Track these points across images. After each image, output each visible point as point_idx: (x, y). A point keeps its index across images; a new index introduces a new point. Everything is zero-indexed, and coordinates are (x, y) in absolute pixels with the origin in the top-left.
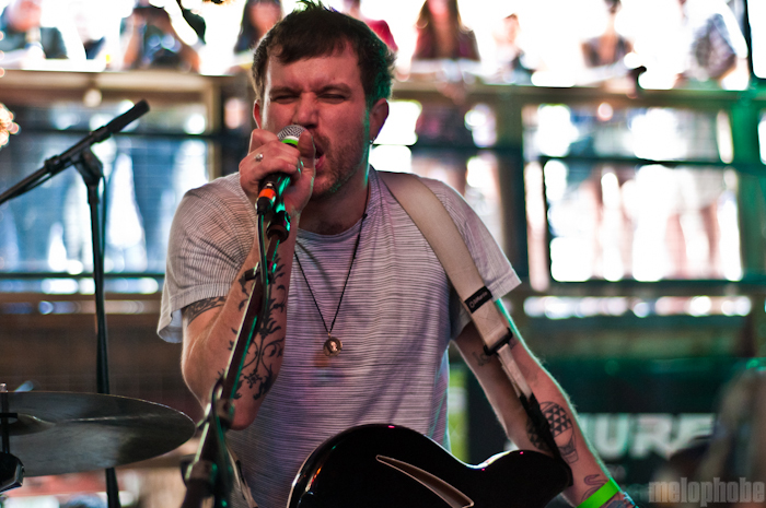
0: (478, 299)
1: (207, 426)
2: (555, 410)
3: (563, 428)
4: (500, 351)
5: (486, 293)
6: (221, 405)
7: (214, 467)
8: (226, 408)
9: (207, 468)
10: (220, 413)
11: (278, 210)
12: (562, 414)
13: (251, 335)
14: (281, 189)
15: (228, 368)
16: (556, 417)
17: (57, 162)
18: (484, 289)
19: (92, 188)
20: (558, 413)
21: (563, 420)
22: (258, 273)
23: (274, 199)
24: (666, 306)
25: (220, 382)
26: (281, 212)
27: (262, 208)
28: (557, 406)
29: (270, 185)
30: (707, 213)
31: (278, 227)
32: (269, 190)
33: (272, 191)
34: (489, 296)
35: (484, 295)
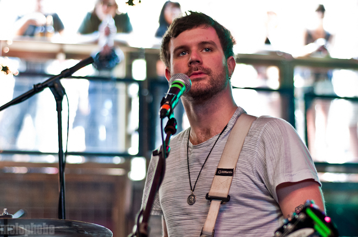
0: (226, 172)
5: (232, 172)
6: (142, 226)
8: (146, 228)
10: (142, 230)
11: (171, 118)
14: (173, 105)
17: (39, 86)
18: (232, 170)
19: (59, 102)
22: (161, 152)
23: (169, 110)
26: (173, 119)
27: (163, 114)
29: (167, 102)
31: (171, 127)
32: (167, 105)
33: (169, 106)
34: (231, 175)
35: (230, 172)
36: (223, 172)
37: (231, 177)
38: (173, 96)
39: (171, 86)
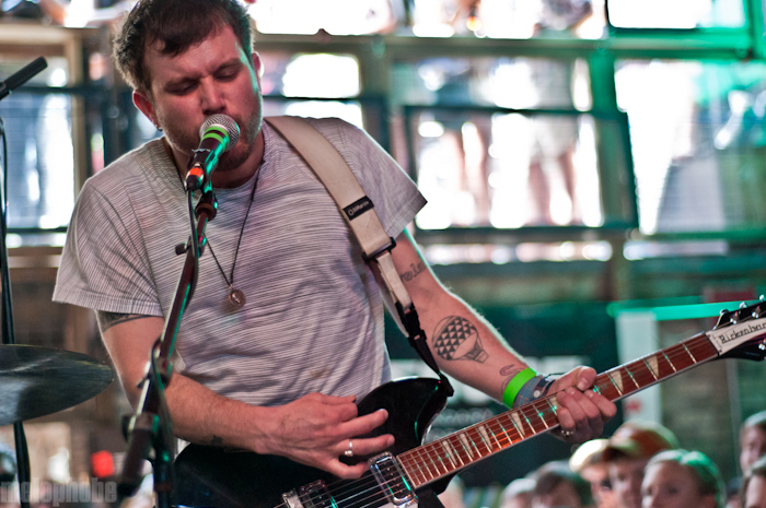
0: (358, 208)
1: (147, 383)
2: (457, 322)
3: (466, 335)
4: (379, 259)
5: (367, 203)
6: (160, 362)
7: (156, 419)
8: (165, 365)
9: (150, 420)
10: (160, 370)
11: (205, 191)
12: (464, 323)
13: (185, 300)
14: (209, 169)
15: (164, 331)
16: (458, 327)
18: (366, 198)
20: (460, 323)
21: (465, 329)
22: (189, 247)
23: (202, 177)
24: (528, 252)
25: (157, 343)
26: (209, 192)
27: (191, 184)
28: (459, 318)
29: (198, 165)
30: (564, 161)
31: (206, 205)
32: (198, 169)
33: (201, 170)
34: (371, 205)
35: (365, 204)
36: (361, 206)
37: (371, 211)
38: (206, 154)
39: (203, 138)
